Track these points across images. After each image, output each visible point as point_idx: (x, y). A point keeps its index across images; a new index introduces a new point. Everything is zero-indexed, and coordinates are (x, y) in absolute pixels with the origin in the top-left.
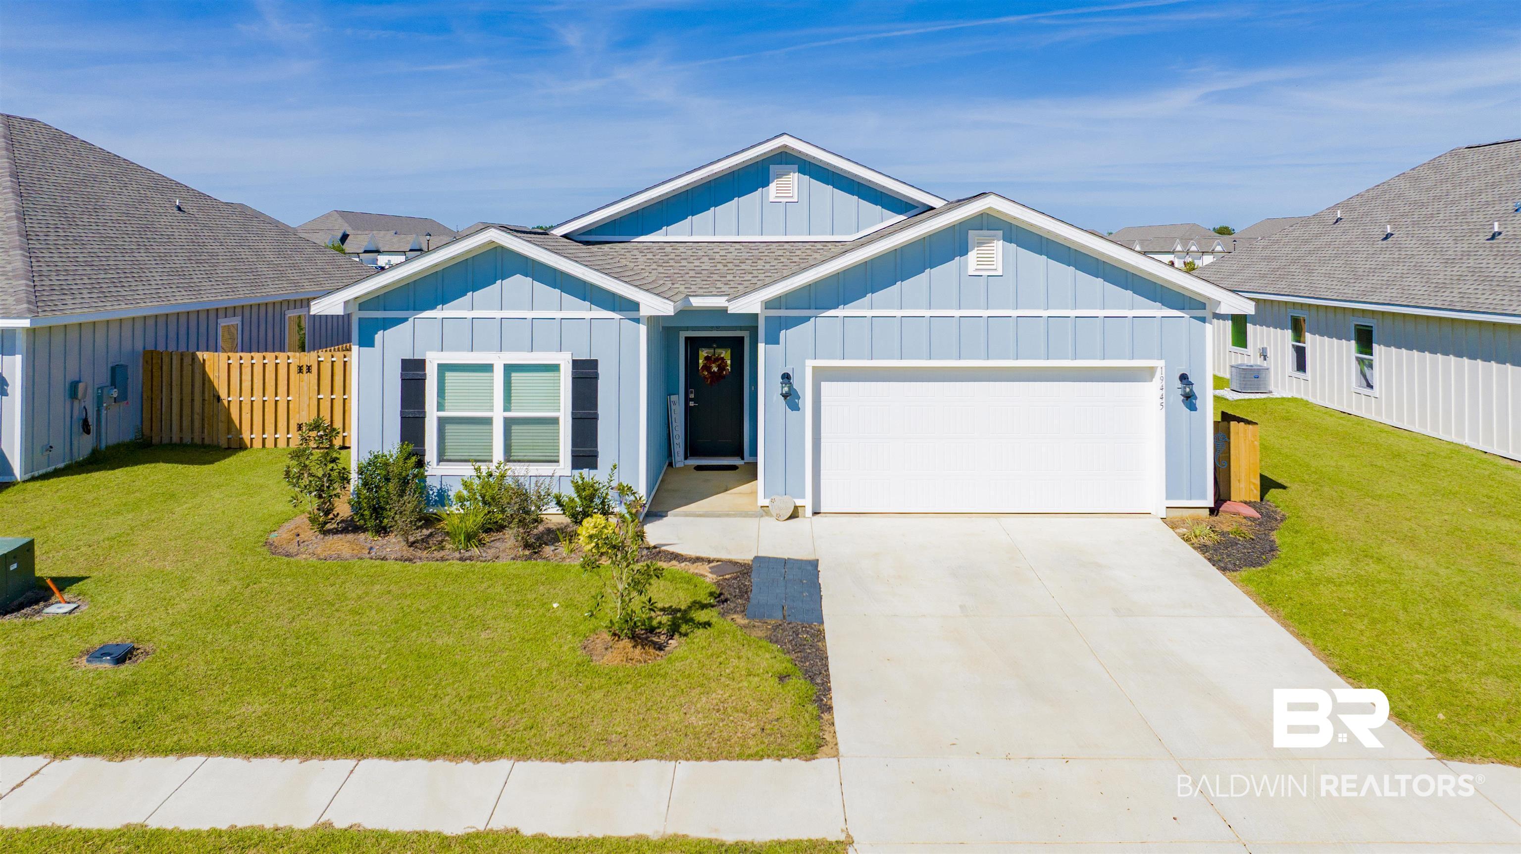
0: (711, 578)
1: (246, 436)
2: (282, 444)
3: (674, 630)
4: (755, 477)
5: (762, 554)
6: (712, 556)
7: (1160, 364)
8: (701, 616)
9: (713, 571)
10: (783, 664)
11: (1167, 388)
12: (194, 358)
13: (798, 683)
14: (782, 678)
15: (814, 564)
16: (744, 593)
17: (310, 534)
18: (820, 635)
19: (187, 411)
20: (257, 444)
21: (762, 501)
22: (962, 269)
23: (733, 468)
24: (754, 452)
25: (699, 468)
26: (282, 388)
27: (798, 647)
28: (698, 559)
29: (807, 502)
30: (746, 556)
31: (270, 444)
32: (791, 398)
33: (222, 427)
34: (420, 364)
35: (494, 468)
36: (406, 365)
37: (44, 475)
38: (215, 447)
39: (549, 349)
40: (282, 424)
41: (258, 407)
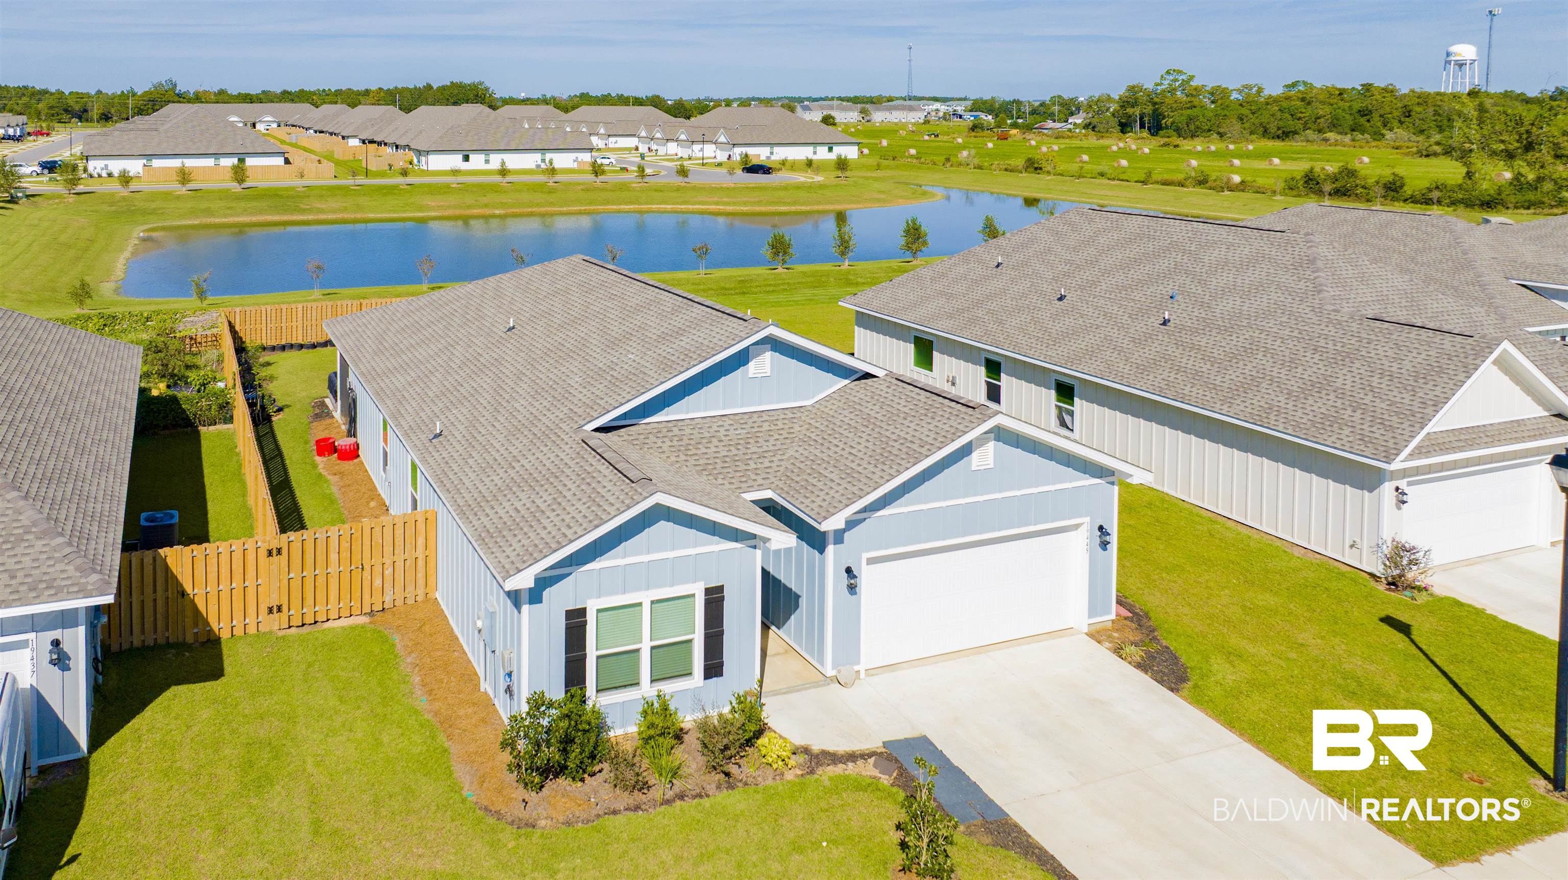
1: (222, 629)
2: (257, 631)
7: (1085, 520)
11: (1090, 538)
12: (156, 556)
15: (929, 742)
18: (1021, 830)
19: (149, 612)
20: (232, 635)
21: (830, 672)
22: (972, 466)
26: (248, 574)
28: (852, 757)
29: (861, 667)
30: (875, 743)
31: (244, 632)
32: (853, 586)
33: (189, 622)
34: (582, 612)
35: (647, 690)
36: (570, 614)
37: (97, 738)
38: (182, 646)
39: (686, 582)
40: (251, 609)
41: (225, 596)
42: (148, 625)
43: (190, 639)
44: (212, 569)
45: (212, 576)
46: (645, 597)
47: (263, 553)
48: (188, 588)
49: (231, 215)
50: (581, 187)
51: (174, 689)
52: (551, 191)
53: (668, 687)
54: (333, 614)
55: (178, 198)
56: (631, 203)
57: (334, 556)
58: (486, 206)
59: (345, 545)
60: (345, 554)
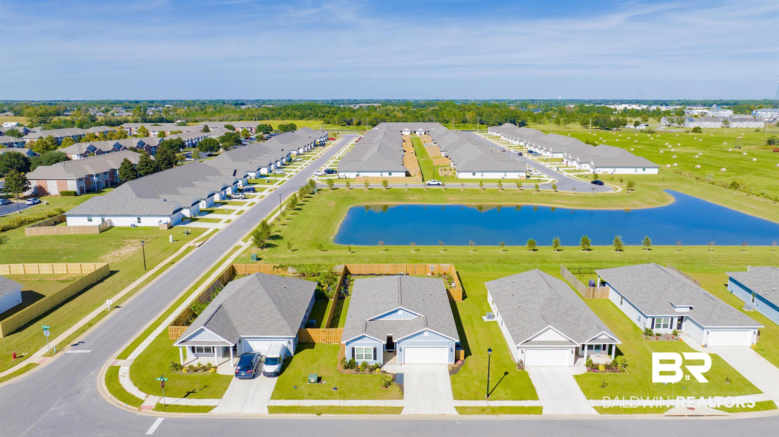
0: (392, 377)
1: (315, 341)
2: (321, 342)
3: (389, 385)
4: (396, 355)
5: (398, 372)
6: (392, 373)
7: (448, 346)
8: (391, 383)
9: (392, 376)
10: (399, 390)
11: (449, 349)
12: (306, 330)
13: (401, 392)
14: (399, 391)
15: (403, 374)
16: (396, 379)
17: (343, 369)
18: (403, 385)
19: (305, 338)
20: (317, 343)
21: (397, 363)
22: (423, 335)
23: (392, 352)
24: (396, 349)
25: (388, 352)
26: (320, 334)
27: (401, 387)
28: (390, 374)
29: (403, 363)
30: (395, 373)
31: (319, 342)
32: (401, 351)
33: (311, 340)
34: (354, 348)
35: (364, 360)
36: (352, 348)
37: (295, 354)
38: (311, 343)
39: (370, 346)
40: (321, 339)
41: (317, 337)
42: (305, 339)
43: (311, 342)
44: (315, 332)
45: (315, 334)
46: (364, 347)
47: (322, 331)
48: (311, 335)
49: (380, 201)
50: (511, 192)
51: (307, 349)
52: (499, 194)
53: (367, 360)
54: (333, 342)
55: (364, 192)
56: (527, 202)
57: (333, 333)
58: (470, 201)
59: (335, 332)
60: (335, 333)
